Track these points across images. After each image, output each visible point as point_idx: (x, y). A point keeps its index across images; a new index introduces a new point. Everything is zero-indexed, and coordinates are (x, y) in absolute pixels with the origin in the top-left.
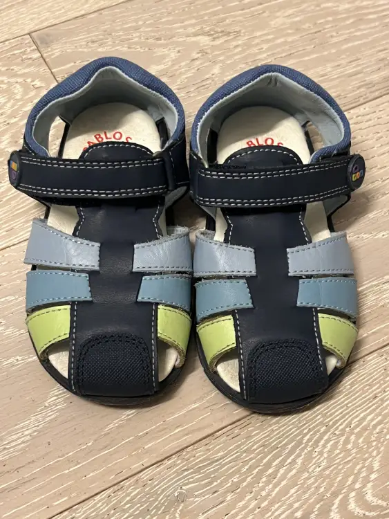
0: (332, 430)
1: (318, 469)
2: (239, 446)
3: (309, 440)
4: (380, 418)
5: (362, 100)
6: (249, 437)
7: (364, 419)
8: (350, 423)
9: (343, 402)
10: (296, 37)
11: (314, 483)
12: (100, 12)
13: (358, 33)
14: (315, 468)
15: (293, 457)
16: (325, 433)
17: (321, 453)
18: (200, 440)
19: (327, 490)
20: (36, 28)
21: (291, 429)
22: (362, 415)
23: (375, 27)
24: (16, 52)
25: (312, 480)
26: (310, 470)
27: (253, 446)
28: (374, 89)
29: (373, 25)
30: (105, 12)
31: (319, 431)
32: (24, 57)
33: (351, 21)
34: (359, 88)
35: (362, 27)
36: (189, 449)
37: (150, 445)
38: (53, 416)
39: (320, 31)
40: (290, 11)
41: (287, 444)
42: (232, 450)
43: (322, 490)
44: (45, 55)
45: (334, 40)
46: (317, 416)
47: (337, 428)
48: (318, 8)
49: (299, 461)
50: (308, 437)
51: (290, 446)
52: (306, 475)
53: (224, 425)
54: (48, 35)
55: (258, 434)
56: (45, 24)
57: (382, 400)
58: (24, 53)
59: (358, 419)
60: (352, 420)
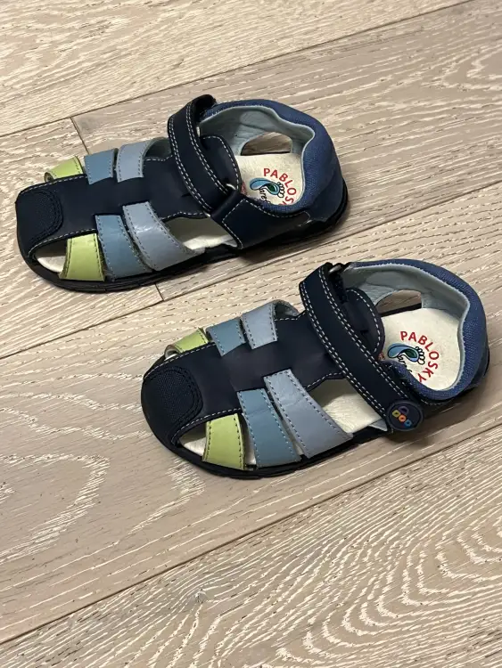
0: (351, 543)
1: (334, 580)
2: (259, 553)
3: (328, 551)
4: (397, 534)
5: (409, 211)
6: (269, 545)
7: (381, 534)
8: (369, 536)
9: (363, 516)
10: (347, 138)
11: (328, 592)
12: (145, 98)
13: (412, 137)
14: (331, 579)
15: (310, 566)
16: (343, 545)
17: (338, 564)
18: (222, 546)
19: (340, 599)
20: (79, 111)
21: (311, 540)
22: (380, 530)
23: (429, 131)
24: (56, 137)
25: (327, 589)
26: (326, 580)
27: (272, 554)
28: (422, 198)
29: (427, 128)
30: (151, 99)
31: (338, 542)
32: (65, 143)
33: (405, 123)
34: (406, 197)
35: (417, 130)
36: (211, 554)
37: (174, 547)
38: (81, 515)
39: (372, 133)
40: (343, 109)
41: (306, 554)
42: (252, 557)
43: (336, 599)
44: (86, 142)
45: (387, 143)
46: (336, 529)
47: (355, 542)
48: (372, 107)
49: (316, 571)
50: (326, 548)
51: (308, 556)
52: (322, 584)
53: (246, 532)
54: (90, 120)
55: (278, 543)
56: (88, 108)
57: (402, 517)
58: (64, 138)
59: (376, 533)
60: (371, 534)
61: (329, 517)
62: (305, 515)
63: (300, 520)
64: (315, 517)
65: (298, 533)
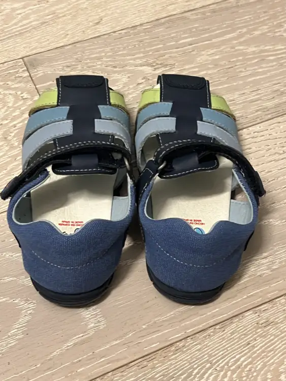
0: (214, 367)
2: (145, 375)
3: (198, 373)
4: (250, 359)
5: (259, 121)
6: (153, 368)
7: (238, 360)
8: (228, 362)
9: (225, 346)
10: (215, 71)
12: (75, 44)
13: (260, 70)
16: (210, 368)
18: (118, 368)
20: (28, 54)
21: (185, 364)
22: (237, 357)
23: (272, 66)
24: (11, 71)
27: (156, 375)
28: (269, 112)
29: (271, 64)
30: (78, 45)
31: (205, 366)
32: (17, 75)
33: (256, 61)
34: (257, 111)
35: (264, 65)
36: (110, 374)
37: (81, 369)
38: (13, 344)
39: (232, 67)
40: (212, 51)
41: (181, 375)
42: (140, 377)
44: (32, 75)
45: (242, 74)
46: (204, 356)
47: (218, 366)
48: (233, 50)
50: (196, 371)
51: (183, 377)
53: (135, 358)
54: (35, 60)
55: (160, 366)
56: (34, 52)
57: (253, 347)
58: (17, 72)
59: (234, 359)
60: (230, 360)
61: (199, 347)
62: (181, 344)
63: (177, 348)
64: (188, 346)
65: (175, 358)
